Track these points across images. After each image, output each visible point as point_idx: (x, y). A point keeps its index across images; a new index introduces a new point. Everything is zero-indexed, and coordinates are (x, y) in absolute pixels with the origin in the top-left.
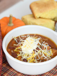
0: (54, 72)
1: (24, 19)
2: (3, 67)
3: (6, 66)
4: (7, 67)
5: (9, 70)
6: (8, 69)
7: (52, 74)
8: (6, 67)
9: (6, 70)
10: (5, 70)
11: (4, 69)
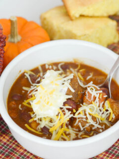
0: (116, 152)
1: (45, 19)
2: (3, 144)
3: (8, 141)
4: (11, 142)
5: (15, 149)
6: (13, 148)
7: (113, 156)
8: (8, 143)
9: (9, 151)
10: (7, 151)
11: (4, 149)
